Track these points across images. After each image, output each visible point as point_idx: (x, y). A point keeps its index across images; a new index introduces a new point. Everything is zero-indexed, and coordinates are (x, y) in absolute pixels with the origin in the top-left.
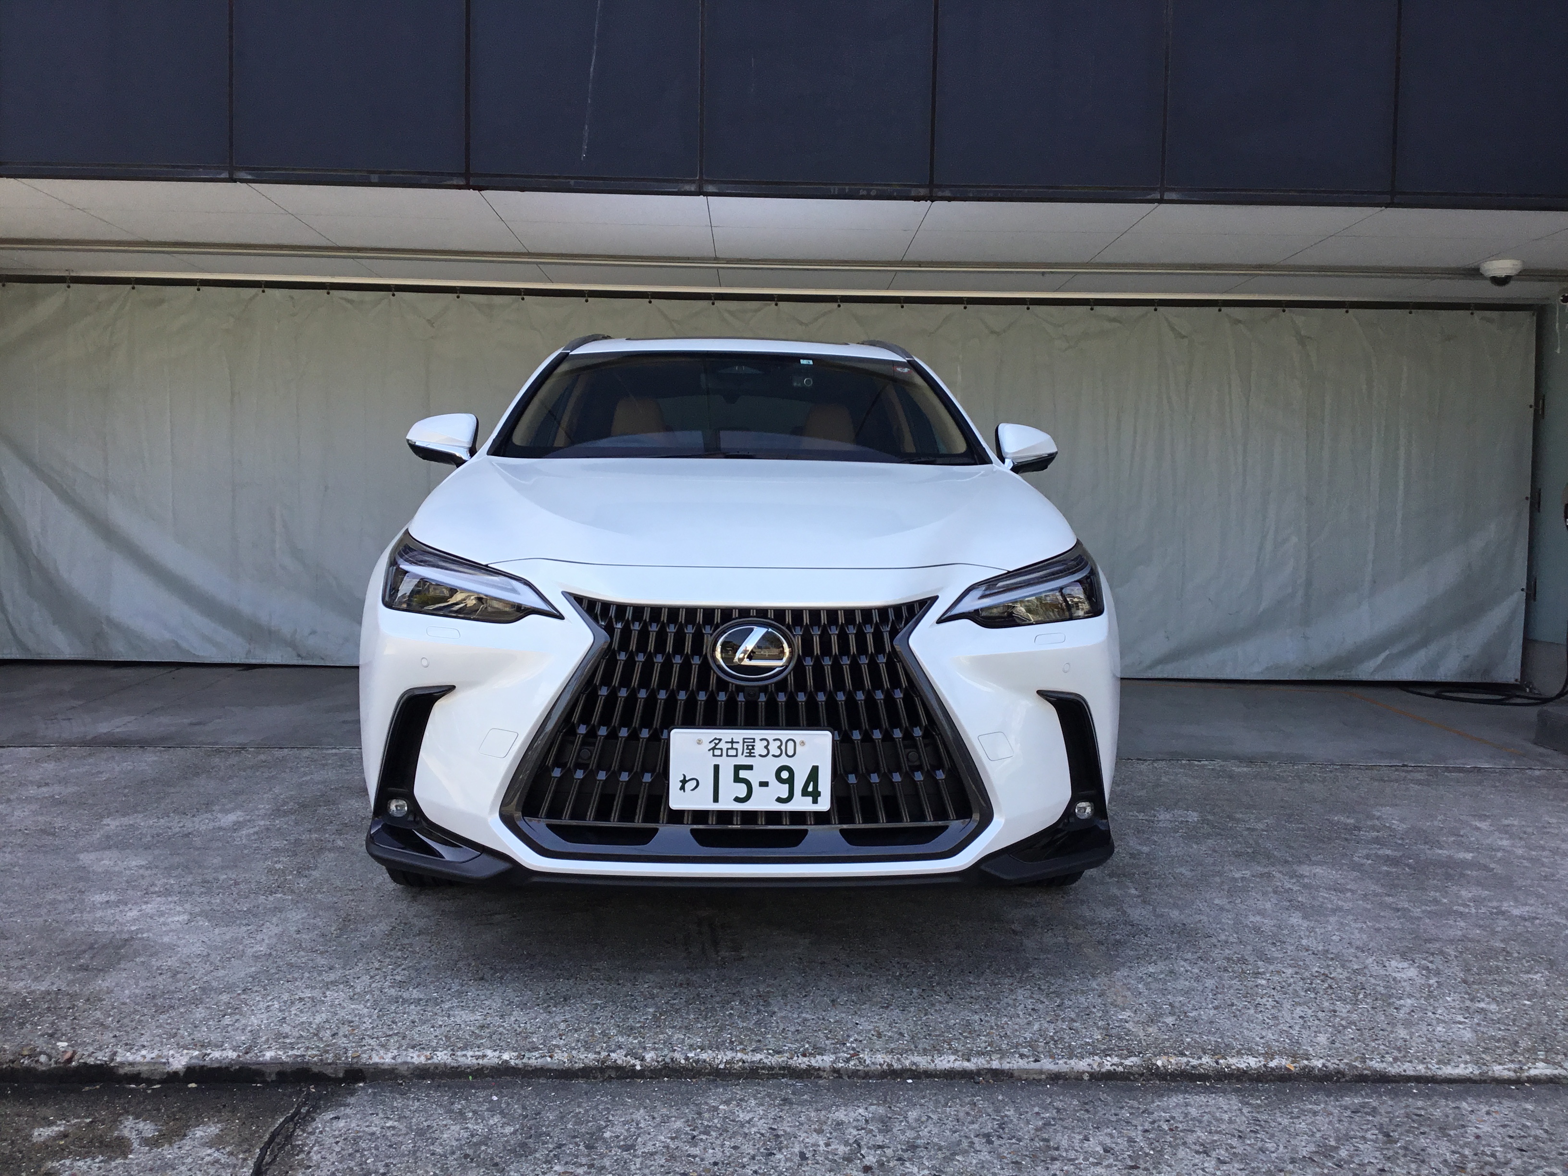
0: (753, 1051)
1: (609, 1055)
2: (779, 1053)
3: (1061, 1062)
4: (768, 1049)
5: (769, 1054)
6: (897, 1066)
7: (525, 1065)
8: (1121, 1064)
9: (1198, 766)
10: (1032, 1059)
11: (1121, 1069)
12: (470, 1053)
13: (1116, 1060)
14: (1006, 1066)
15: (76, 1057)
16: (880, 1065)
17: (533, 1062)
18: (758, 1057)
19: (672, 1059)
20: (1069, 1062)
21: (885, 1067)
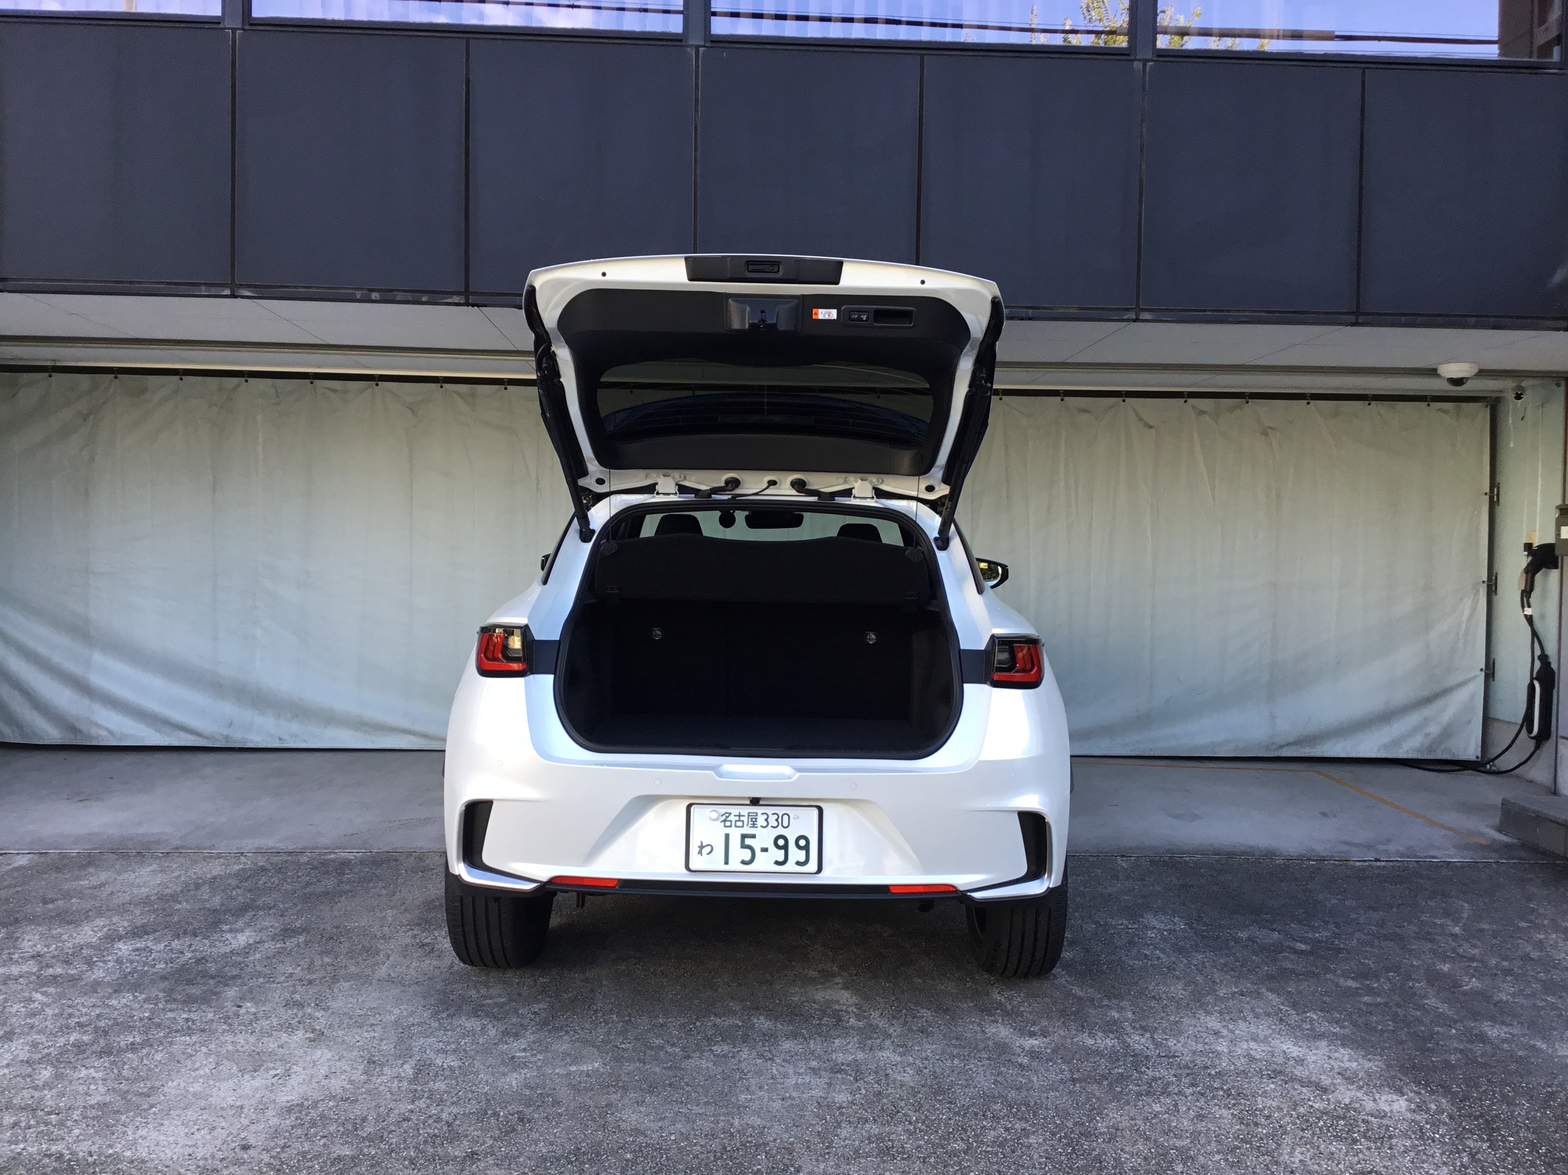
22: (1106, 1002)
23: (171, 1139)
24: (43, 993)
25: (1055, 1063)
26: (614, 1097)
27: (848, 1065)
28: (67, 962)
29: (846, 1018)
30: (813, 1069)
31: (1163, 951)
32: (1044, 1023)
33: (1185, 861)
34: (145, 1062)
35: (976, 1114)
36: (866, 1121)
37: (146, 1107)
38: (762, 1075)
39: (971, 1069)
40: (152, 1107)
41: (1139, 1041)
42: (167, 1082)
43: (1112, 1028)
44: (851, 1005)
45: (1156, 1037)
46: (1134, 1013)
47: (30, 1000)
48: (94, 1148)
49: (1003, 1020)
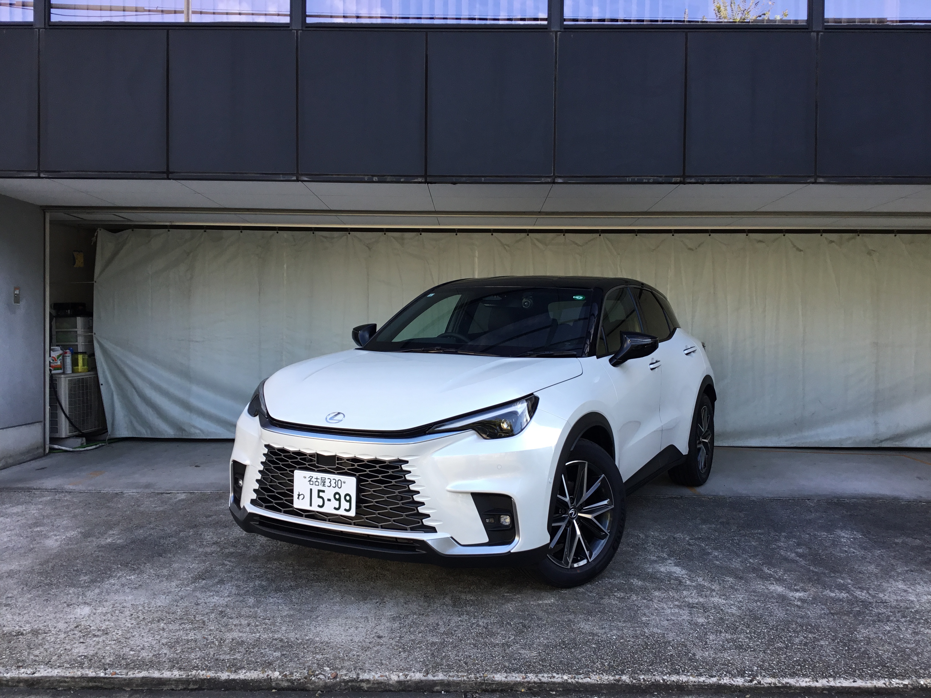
0: (697, 676)
1: (620, 678)
2: (712, 676)
3: (868, 682)
4: (705, 675)
5: (707, 677)
6: (778, 685)
7: (577, 682)
8: (902, 683)
9: (844, 503)
10: (852, 680)
11: (902, 686)
12: (546, 675)
13: (897, 681)
14: (839, 685)
15: (339, 676)
16: (769, 684)
17: (580, 681)
18: (702, 679)
19: (655, 680)
20: (872, 682)
21: (772, 685)
22: (833, 575)
23: (338, 632)
24: (230, 561)
25: (817, 605)
26: (572, 617)
27: (697, 604)
28: (234, 546)
29: (684, 581)
30: (678, 606)
31: (855, 548)
32: (802, 585)
33: (847, 502)
34: (302, 595)
35: (784, 630)
36: (721, 632)
37: (314, 617)
38: (650, 608)
39: (769, 607)
40: (318, 617)
41: (862, 595)
42: (319, 605)
43: (842, 588)
44: (684, 575)
45: (870, 592)
46: (851, 580)
47: (223, 564)
48: (297, 636)
49: (776, 583)
